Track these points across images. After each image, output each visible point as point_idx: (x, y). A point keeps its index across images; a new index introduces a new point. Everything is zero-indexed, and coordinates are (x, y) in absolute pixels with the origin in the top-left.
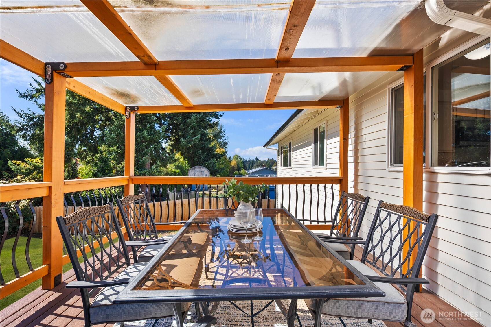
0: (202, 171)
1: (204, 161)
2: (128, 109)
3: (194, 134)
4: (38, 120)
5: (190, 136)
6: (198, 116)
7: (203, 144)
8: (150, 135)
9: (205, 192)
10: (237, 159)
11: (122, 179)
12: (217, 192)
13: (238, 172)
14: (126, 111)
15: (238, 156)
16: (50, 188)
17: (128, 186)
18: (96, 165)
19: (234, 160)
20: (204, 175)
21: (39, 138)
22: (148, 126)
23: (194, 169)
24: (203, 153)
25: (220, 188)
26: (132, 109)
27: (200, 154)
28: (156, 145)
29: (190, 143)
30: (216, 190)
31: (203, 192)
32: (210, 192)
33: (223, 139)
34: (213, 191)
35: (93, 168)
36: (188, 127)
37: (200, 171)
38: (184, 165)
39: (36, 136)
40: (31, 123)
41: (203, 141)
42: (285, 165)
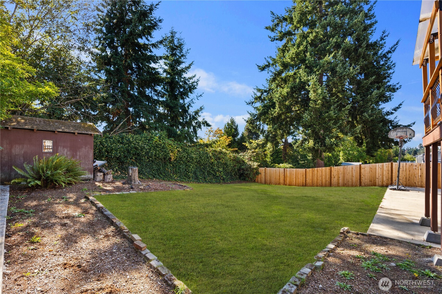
37: (403, 131)
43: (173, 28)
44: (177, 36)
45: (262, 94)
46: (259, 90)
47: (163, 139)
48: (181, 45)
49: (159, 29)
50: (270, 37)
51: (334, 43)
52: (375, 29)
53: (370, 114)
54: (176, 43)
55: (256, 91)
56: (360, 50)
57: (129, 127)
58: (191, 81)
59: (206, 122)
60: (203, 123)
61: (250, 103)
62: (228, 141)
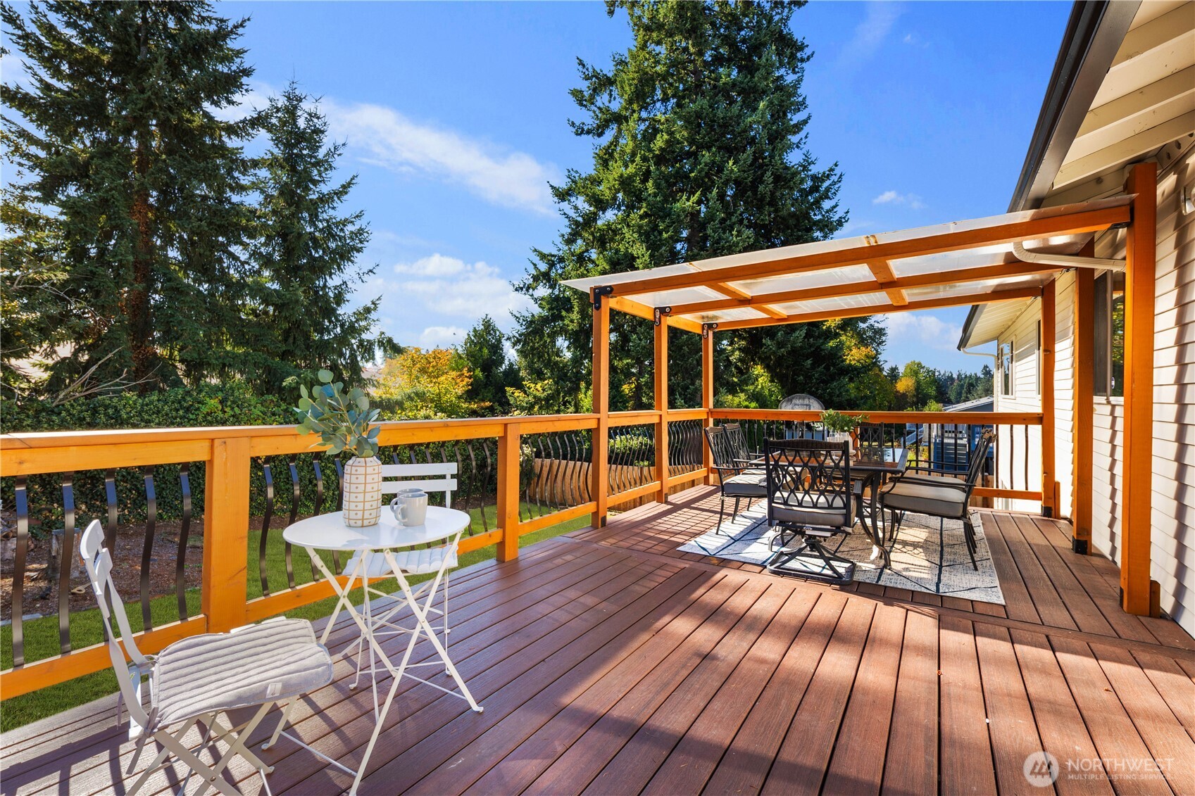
0: (807, 405)
2: (706, 327)
7: (813, 346)
10: (916, 373)
11: (699, 413)
13: (917, 408)
14: (703, 329)
15: (919, 365)
16: (661, 416)
17: (707, 420)
19: (905, 375)
23: (791, 400)
26: (710, 326)
29: (782, 347)
37: (804, 402)
38: (766, 392)
41: (811, 340)
42: (1007, 392)
43: (295, 86)
44: (307, 106)
45: (552, 265)
46: (543, 256)
47: (233, 402)
48: (318, 131)
49: (244, 92)
50: (573, 124)
51: (705, 166)
52: (806, 137)
53: (779, 340)
54: (302, 123)
55: (536, 259)
56: (761, 188)
57: (118, 380)
58: (350, 228)
59: (390, 341)
60: (381, 344)
61: (522, 289)
62: (464, 383)
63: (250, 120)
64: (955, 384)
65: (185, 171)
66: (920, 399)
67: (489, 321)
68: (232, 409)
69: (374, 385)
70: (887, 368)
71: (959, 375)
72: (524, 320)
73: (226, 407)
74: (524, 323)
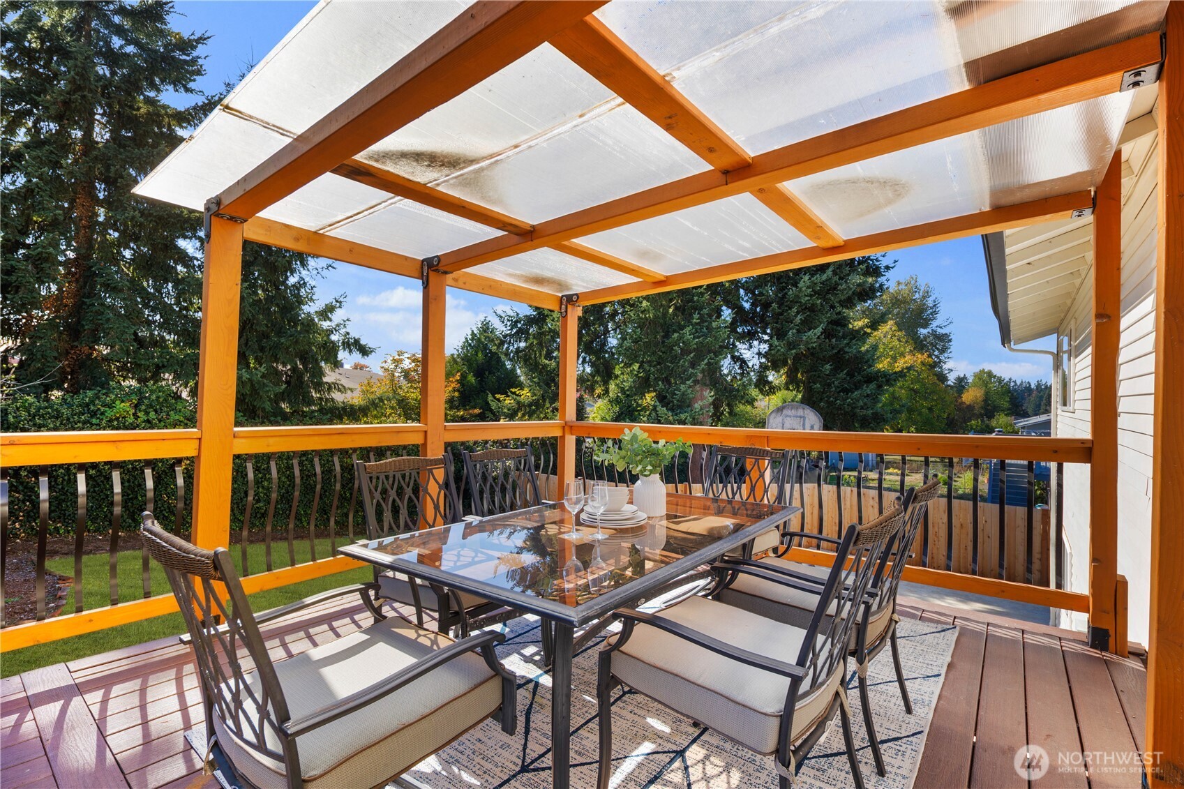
1: (840, 392)
2: (564, 299)
3: (808, 324)
4: (524, 324)
5: (795, 331)
6: (818, 278)
7: (833, 348)
8: (699, 337)
9: (864, 474)
10: (986, 383)
12: (903, 475)
13: (982, 421)
14: (561, 304)
15: (990, 375)
17: (563, 438)
18: (617, 401)
19: (974, 385)
20: (808, 425)
21: (525, 355)
22: (696, 316)
23: (782, 411)
24: (835, 370)
25: (914, 465)
26: (572, 299)
27: (828, 372)
28: (710, 358)
29: (794, 348)
30: (899, 472)
31: (860, 473)
32: (881, 474)
33: (934, 324)
34: (891, 474)
35: (612, 406)
36: (790, 308)
37: (797, 417)
39: (521, 351)
40: (515, 330)
41: (834, 340)
42: (1065, 404)
47: (150, 406)
60: (347, 345)
62: (450, 389)
63: (202, 106)
64: (1034, 395)
65: (121, 159)
66: (989, 409)
67: (488, 323)
68: (147, 413)
69: (339, 390)
70: (952, 379)
71: (1039, 385)
72: (508, 320)
73: (140, 411)
74: (509, 323)
